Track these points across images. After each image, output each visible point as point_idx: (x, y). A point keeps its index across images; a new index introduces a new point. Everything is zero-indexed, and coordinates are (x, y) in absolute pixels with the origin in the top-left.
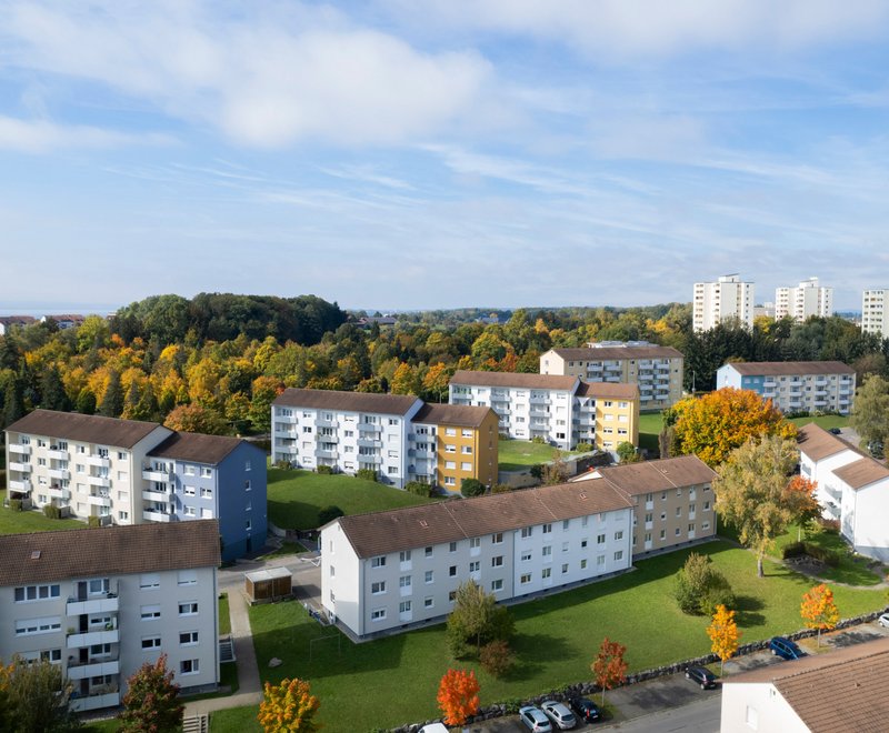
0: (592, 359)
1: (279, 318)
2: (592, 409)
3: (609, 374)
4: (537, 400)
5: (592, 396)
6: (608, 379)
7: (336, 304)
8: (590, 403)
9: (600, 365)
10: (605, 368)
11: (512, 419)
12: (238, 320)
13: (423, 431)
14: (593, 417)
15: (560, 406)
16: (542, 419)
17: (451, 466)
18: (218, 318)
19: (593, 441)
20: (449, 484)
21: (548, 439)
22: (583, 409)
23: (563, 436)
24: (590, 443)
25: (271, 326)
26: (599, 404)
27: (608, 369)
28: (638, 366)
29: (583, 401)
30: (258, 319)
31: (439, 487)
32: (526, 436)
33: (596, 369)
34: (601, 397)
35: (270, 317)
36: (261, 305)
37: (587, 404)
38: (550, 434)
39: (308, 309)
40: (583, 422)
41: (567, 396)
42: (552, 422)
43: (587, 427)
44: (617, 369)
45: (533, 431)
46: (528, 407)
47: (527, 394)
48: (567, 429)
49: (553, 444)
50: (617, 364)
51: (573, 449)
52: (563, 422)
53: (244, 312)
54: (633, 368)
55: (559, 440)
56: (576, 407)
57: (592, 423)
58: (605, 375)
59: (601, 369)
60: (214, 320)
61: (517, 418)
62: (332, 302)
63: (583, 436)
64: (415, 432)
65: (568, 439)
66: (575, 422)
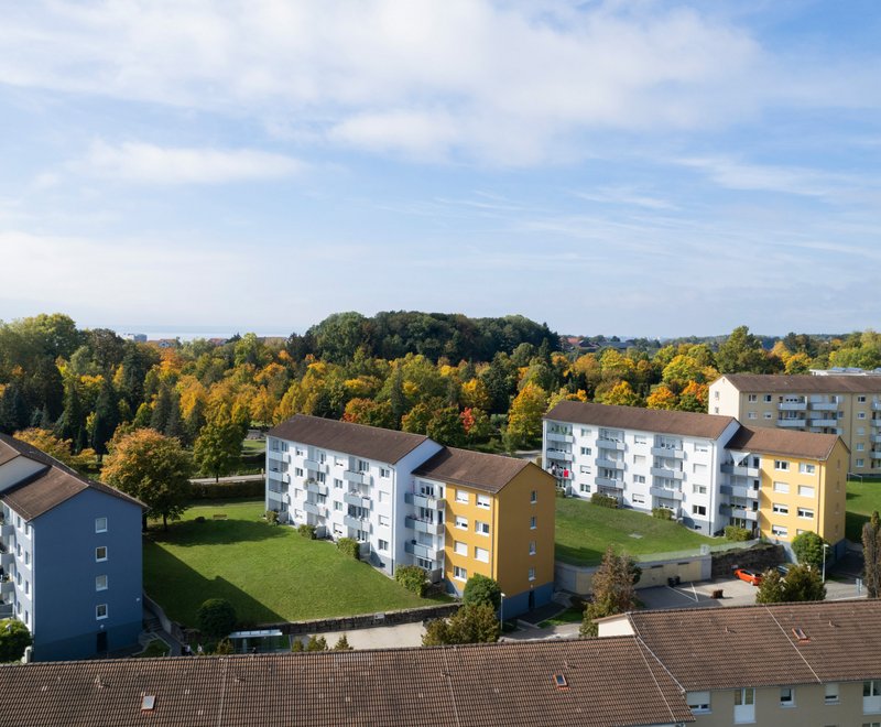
0: (787, 392)
1: (459, 338)
2: (752, 472)
3: (819, 415)
4: (663, 451)
5: (753, 450)
6: (815, 423)
7: (545, 324)
8: (751, 462)
9: (802, 401)
10: (809, 406)
11: (628, 477)
12: (416, 339)
13: (429, 491)
14: (756, 485)
15: (700, 463)
16: (672, 481)
17: (462, 550)
18: (393, 336)
19: (755, 524)
20: (459, 578)
21: (679, 515)
22: (738, 470)
23: (702, 511)
24: (749, 528)
25: (449, 345)
26: (766, 464)
27: (816, 407)
28: (872, 404)
29: (738, 456)
30: (437, 337)
31: (446, 580)
32: (647, 505)
33: (795, 407)
34: (769, 453)
35: (450, 336)
36: (442, 323)
37: (744, 463)
38: (683, 505)
39: (508, 329)
40: (737, 491)
41: (709, 448)
42: (687, 487)
43: (745, 499)
44: (833, 407)
45: (658, 499)
46: (650, 461)
47: (650, 440)
48: (709, 500)
49: (687, 522)
50: (833, 401)
51: (719, 533)
52: (702, 489)
53: (423, 330)
54: (861, 407)
55: (697, 517)
56: (726, 467)
57: (752, 493)
58: (812, 415)
59: (803, 407)
60: (388, 338)
61: (635, 476)
62: (541, 323)
63: (736, 513)
64: (418, 490)
65: (711, 516)
66: (724, 490)
